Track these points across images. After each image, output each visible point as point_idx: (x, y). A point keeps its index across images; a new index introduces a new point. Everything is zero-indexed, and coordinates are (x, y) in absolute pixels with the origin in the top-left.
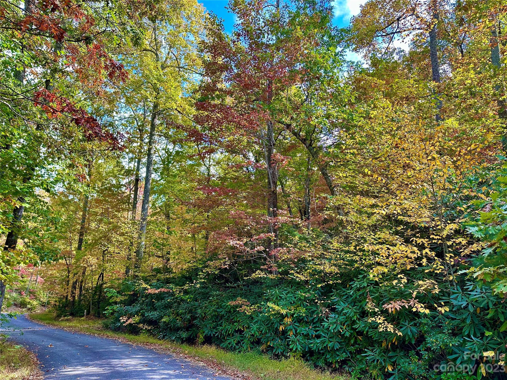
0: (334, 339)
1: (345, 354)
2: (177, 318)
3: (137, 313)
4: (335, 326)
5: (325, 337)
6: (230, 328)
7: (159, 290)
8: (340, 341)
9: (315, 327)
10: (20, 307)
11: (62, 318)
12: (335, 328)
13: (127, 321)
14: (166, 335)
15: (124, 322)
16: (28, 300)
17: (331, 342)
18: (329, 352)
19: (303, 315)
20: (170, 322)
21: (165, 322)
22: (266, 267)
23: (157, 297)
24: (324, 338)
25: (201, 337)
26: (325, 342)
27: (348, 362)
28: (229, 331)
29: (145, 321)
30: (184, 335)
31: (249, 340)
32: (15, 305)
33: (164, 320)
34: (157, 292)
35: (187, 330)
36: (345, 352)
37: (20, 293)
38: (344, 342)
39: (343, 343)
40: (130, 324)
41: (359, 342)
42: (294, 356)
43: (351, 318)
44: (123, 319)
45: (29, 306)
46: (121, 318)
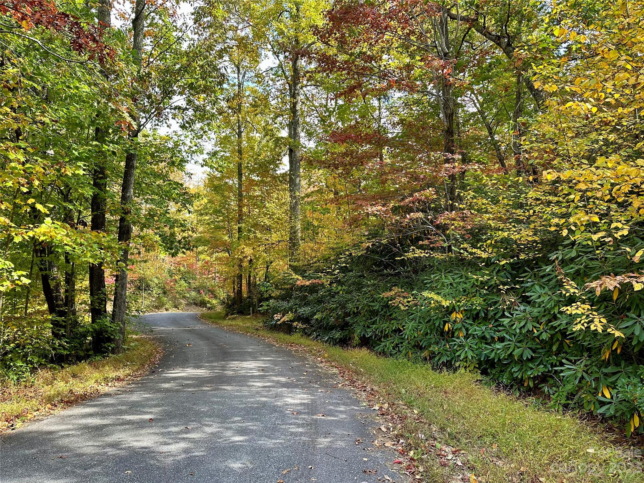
0: (524, 343)
1: (542, 366)
2: (331, 315)
3: (291, 309)
4: (522, 324)
5: (509, 340)
6: (386, 326)
7: (310, 282)
8: (534, 347)
9: (496, 327)
10: (200, 306)
11: (229, 317)
12: (524, 326)
13: (281, 318)
14: (319, 335)
15: (279, 320)
16: (207, 299)
17: (518, 348)
18: (516, 362)
19: (478, 308)
20: (323, 319)
21: (317, 319)
22: (426, 242)
23: (310, 290)
24: (509, 342)
25: (356, 339)
26: (509, 348)
27: (548, 379)
28: (385, 331)
29: (299, 318)
30: (337, 335)
31: (409, 343)
32: (196, 304)
33: (315, 317)
34: (308, 283)
35: (342, 329)
36: (543, 364)
37: (199, 292)
38: (542, 348)
39: (541, 351)
40: (284, 322)
41: (566, 348)
42: (465, 367)
43: (549, 310)
44: (277, 317)
45: (209, 305)
46: (275, 315)
